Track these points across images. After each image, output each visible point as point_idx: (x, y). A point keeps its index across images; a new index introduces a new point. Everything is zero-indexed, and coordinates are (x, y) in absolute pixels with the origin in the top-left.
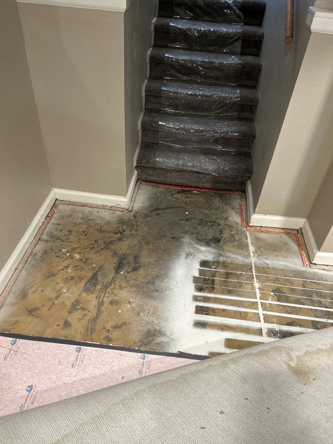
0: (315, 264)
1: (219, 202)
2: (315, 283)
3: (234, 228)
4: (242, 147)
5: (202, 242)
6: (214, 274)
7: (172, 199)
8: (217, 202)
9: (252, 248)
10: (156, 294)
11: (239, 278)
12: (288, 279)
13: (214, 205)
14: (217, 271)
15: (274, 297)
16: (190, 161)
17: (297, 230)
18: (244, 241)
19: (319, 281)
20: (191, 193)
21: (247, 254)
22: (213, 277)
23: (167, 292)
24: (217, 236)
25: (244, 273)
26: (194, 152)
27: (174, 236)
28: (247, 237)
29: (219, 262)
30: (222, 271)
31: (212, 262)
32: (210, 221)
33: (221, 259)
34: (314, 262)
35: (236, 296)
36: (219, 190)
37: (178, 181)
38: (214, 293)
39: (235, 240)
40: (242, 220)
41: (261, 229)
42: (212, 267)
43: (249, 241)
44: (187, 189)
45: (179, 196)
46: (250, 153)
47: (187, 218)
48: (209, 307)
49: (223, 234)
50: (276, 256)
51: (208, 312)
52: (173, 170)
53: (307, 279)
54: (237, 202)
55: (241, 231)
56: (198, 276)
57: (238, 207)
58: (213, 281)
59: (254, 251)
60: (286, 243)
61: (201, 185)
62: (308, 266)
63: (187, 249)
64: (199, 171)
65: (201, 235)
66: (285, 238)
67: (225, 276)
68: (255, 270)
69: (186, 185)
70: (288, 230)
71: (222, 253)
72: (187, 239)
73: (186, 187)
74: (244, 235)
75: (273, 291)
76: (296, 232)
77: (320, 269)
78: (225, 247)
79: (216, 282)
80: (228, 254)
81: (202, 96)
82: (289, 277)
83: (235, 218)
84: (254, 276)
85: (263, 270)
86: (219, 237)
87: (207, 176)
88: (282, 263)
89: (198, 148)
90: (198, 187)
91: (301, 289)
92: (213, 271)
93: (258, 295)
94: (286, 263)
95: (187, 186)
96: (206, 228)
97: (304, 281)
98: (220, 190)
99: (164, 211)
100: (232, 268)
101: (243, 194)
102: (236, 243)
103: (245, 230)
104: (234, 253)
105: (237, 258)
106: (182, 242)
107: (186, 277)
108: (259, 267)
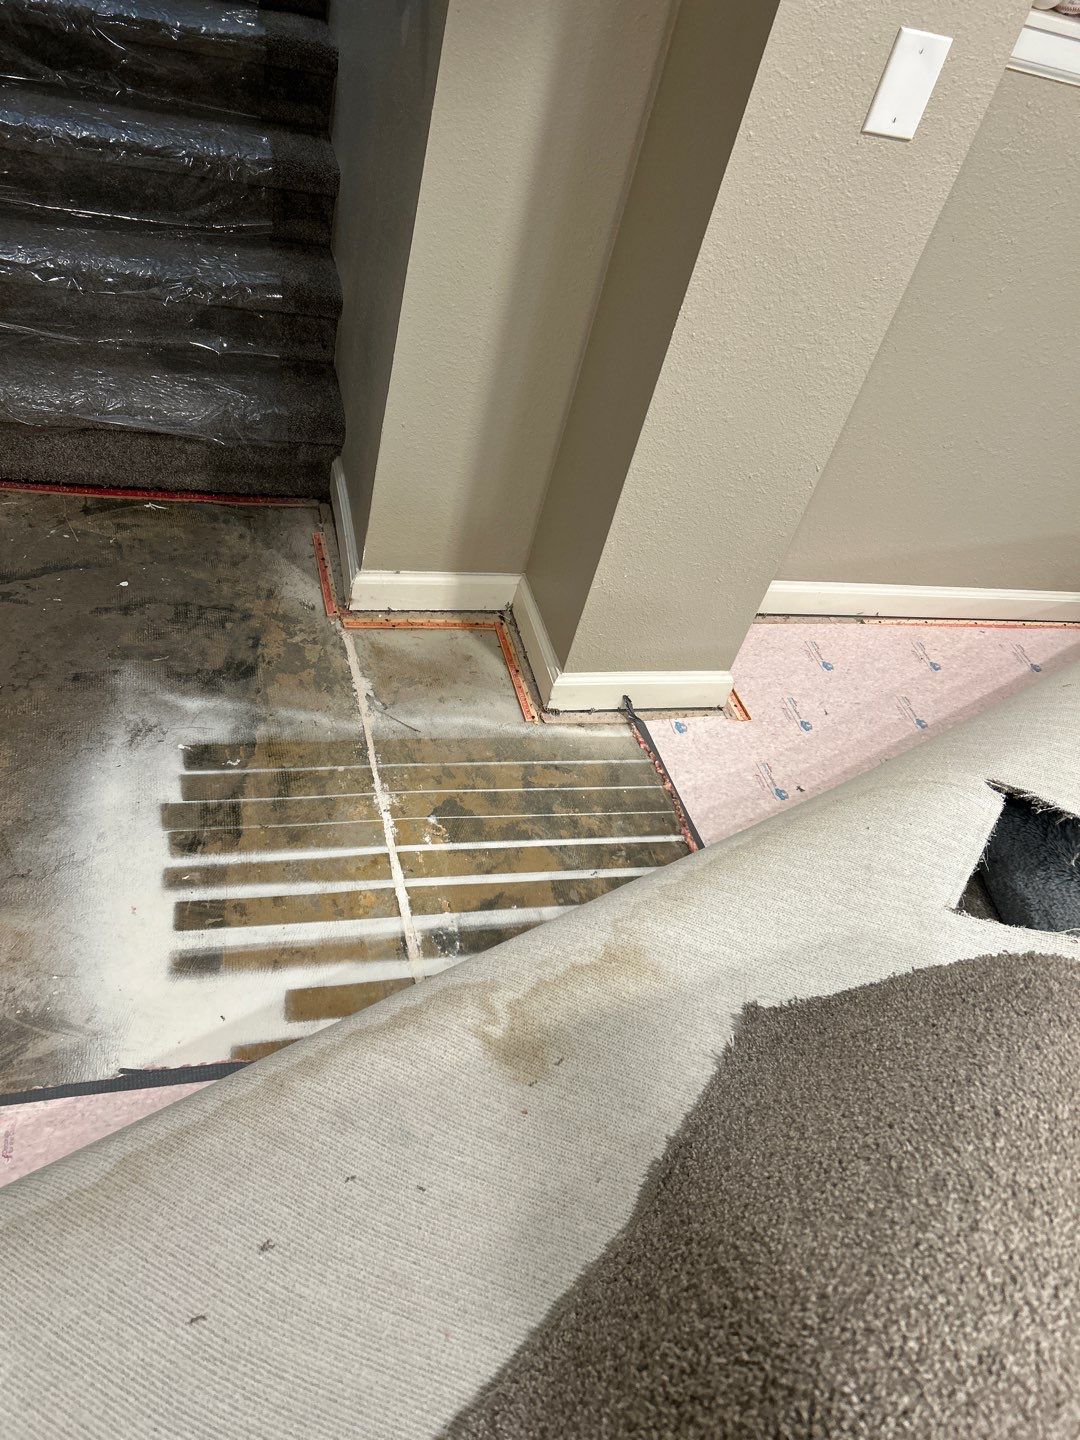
0: (556, 712)
1: (242, 536)
2: (556, 767)
3: (300, 622)
4: (302, 343)
5: (186, 681)
6: (238, 787)
7: (60, 536)
8: (234, 537)
9: (362, 685)
10: (20, 887)
11: (324, 786)
12: (478, 768)
13: (224, 550)
14: (247, 775)
15: (439, 830)
16: (113, 394)
17: (500, 611)
18: (337, 662)
19: (568, 762)
20: (136, 511)
21: (346, 705)
22: (234, 795)
23: (64, 875)
24: (244, 655)
25: (341, 768)
26: (127, 361)
27: (79, 670)
28: (344, 649)
29: (252, 744)
30: (266, 770)
31: (229, 746)
32: (215, 607)
33: (261, 732)
34: (551, 705)
35: (318, 846)
36: (238, 495)
37: (80, 470)
38: (242, 850)
39: (305, 665)
40: (327, 595)
41: (389, 619)
42: (229, 762)
43: (353, 661)
44: (119, 498)
45: (90, 524)
46: (331, 363)
47: (124, 603)
48: (224, 901)
49: (265, 646)
50: (441, 700)
51: (222, 916)
52: (52, 427)
53: (534, 760)
54: (304, 534)
55: (322, 630)
56: (181, 801)
57: (310, 550)
58: (235, 809)
59: (371, 694)
60: (468, 658)
61: (171, 481)
62: (537, 718)
63: (131, 712)
64: (155, 429)
65: (184, 659)
66: (467, 641)
67: (276, 787)
68: (376, 753)
69: (114, 484)
70: (474, 615)
71: (262, 711)
72: (129, 678)
73: (115, 489)
74: (334, 645)
75: (435, 812)
76: (496, 619)
77: (570, 725)
78: (273, 691)
79: (247, 812)
80: (284, 713)
81: (132, 148)
82: (483, 761)
83: (301, 590)
84: (375, 775)
85: (400, 750)
86: (250, 660)
87: (189, 448)
88: (459, 721)
89: (141, 345)
90: (160, 489)
91: (519, 793)
92: (232, 776)
93: (389, 833)
94: (470, 720)
95: (118, 487)
96: (199, 632)
97: (526, 767)
98: (243, 495)
99: (31, 582)
100: (301, 757)
101: (324, 507)
102: (308, 675)
103: (339, 627)
104: (303, 707)
105: (315, 721)
106: (113, 692)
107: (136, 812)
108: (388, 743)
